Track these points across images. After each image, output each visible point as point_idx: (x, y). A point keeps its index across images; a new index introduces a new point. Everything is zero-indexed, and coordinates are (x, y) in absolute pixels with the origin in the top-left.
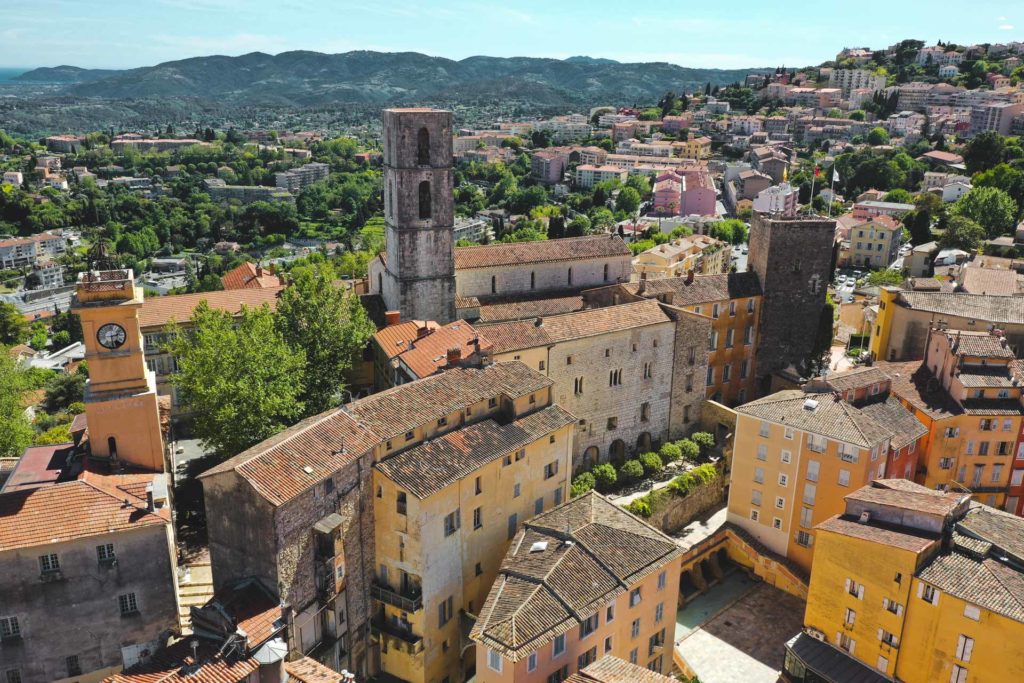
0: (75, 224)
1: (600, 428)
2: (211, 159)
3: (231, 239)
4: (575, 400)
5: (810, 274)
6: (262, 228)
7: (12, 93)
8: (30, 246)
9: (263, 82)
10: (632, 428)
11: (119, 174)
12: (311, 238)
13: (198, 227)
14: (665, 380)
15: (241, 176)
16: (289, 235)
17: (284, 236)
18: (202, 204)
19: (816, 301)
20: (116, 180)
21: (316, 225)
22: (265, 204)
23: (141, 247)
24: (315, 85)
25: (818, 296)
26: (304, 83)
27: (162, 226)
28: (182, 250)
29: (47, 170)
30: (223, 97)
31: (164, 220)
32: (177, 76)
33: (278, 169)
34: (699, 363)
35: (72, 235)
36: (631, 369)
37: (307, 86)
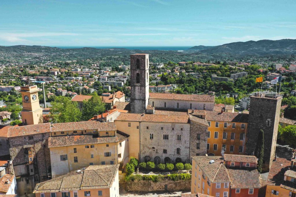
0: (177, 83)
1: (161, 152)
2: (216, 69)
3: (213, 91)
4: (150, 140)
5: (267, 118)
6: (222, 89)
7: (187, 52)
8: (164, 87)
9: (251, 49)
10: (173, 155)
11: (191, 72)
12: (236, 93)
13: (206, 87)
14: (187, 142)
15: (222, 74)
16: (229, 91)
17: (228, 92)
18: (209, 81)
19: (269, 129)
20: (190, 73)
21: (238, 89)
22: (225, 82)
23: (190, 90)
24: (267, 49)
25: (270, 127)
26: (264, 49)
27: (197, 86)
28: (200, 92)
29: (176, 70)
30: (238, 53)
31: (198, 84)
32: (227, 48)
33: (233, 73)
34: (202, 140)
35: (175, 86)
36: (172, 136)
37: (265, 50)
